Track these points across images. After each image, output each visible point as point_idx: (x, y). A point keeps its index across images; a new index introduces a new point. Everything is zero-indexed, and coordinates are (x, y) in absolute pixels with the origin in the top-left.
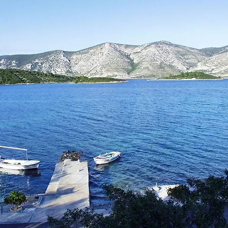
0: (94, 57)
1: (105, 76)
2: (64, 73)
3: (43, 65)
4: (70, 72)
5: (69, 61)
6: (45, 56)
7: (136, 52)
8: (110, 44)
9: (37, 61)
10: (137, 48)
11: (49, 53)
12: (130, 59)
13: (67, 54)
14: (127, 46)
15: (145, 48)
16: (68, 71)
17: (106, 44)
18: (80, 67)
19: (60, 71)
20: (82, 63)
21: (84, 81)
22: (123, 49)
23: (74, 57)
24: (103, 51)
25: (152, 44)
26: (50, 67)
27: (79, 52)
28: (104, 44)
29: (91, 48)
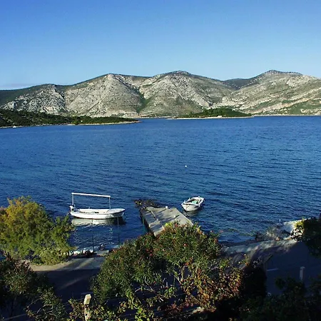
0: (95, 92)
1: (108, 115)
2: (56, 113)
3: (30, 104)
4: (64, 112)
5: (63, 97)
6: (33, 91)
7: (147, 85)
8: (114, 75)
9: (22, 98)
10: (148, 80)
11: (37, 88)
12: (139, 93)
13: (61, 89)
14: (135, 78)
15: (158, 80)
16: (62, 110)
17: (109, 76)
18: (77, 105)
19: (52, 110)
20: (79, 99)
21: (86, 122)
22: (130, 81)
23: (69, 92)
24: (105, 84)
25: (166, 74)
26: (39, 105)
27: (76, 86)
28: (107, 75)
29: (90, 81)
